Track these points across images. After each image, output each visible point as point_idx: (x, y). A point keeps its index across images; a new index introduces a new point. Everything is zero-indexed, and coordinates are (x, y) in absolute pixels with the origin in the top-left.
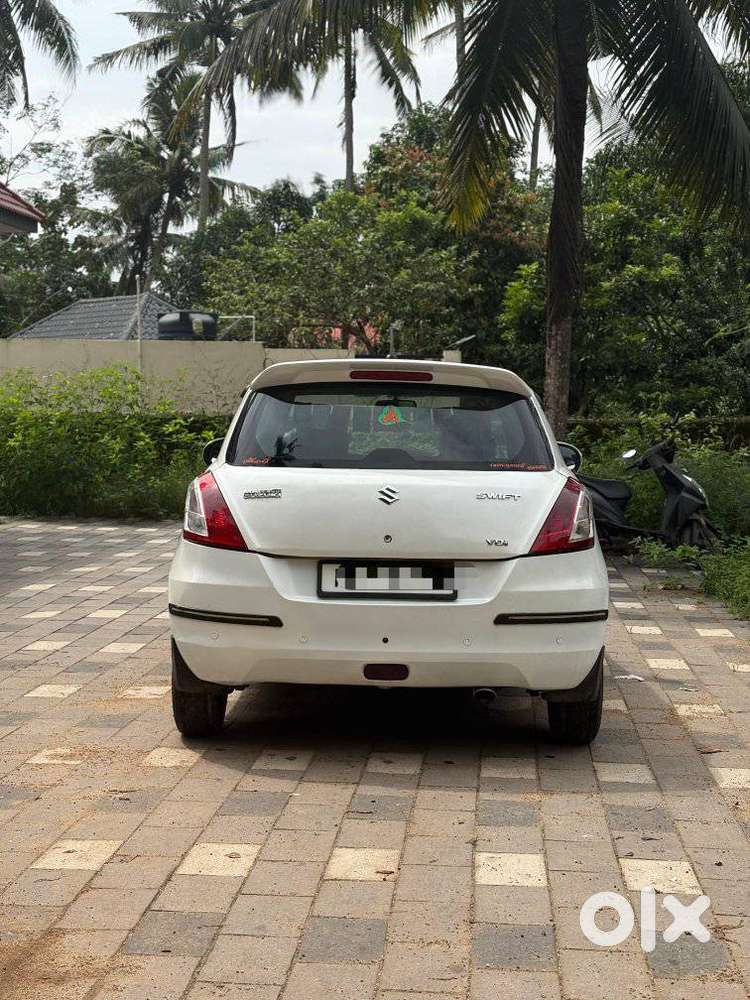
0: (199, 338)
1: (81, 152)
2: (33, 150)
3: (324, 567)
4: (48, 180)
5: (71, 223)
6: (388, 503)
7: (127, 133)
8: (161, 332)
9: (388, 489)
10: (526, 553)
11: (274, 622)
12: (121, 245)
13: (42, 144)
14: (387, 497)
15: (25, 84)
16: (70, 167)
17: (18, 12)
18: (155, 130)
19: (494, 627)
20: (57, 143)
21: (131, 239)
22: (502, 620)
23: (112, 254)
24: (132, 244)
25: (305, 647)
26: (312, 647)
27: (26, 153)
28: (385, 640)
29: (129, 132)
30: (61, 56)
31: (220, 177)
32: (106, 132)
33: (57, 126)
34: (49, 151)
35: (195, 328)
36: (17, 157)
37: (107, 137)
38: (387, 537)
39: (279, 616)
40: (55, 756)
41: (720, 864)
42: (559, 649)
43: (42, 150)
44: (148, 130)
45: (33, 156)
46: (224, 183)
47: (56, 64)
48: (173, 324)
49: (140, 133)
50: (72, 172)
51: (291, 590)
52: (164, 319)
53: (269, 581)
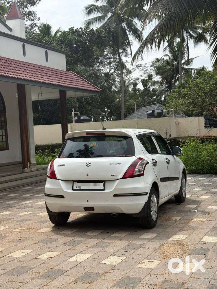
0: (156, 117)
1: (149, 66)
2: (136, 67)
3: (74, 183)
4: (141, 74)
5: (151, 85)
6: (88, 166)
7: (163, 59)
8: (147, 116)
9: (88, 163)
10: (121, 178)
11: (62, 197)
12: (164, 90)
13: (139, 65)
14: (88, 165)
15: (131, 50)
16: (147, 70)
17: (128, 31)
18: (171, 57)
19: (113, 197)
20: (143, 64)
21: (166, 88)
22: (115, 195)
23: (162, 92)
24: (167, 89)
25: (70, 203)
26: (71, 203)
27: (135, 68)
28: (88, 201)
29: (164, 58)
30: (140, 41)
31: (190, 67)
32: (157, 59)
33: (143, 59)
34: (141, 66)
35: (155, 114)
36: (132, 69)
37: (158, 60)
38: (87, 175)
39: (63, 195)
40: (21, 230)
41: (133, 258)
42: (131, 203)
43: (139, 67)
44: (169, 57)
45: (136, 68)
46: (191, 69)
47: (138, 43)
48: (150, 113)
49: (167, 58)
50: (147, 71)
51: (66, 189)
52: (148, 112)
53: (61, 186)
